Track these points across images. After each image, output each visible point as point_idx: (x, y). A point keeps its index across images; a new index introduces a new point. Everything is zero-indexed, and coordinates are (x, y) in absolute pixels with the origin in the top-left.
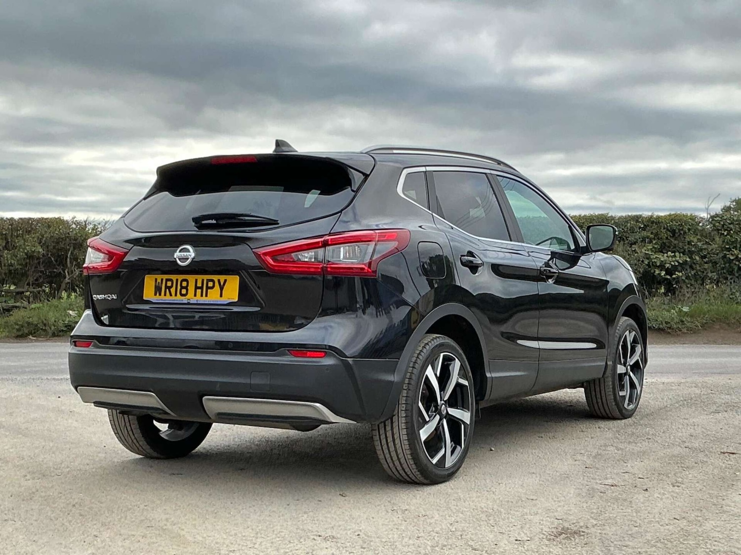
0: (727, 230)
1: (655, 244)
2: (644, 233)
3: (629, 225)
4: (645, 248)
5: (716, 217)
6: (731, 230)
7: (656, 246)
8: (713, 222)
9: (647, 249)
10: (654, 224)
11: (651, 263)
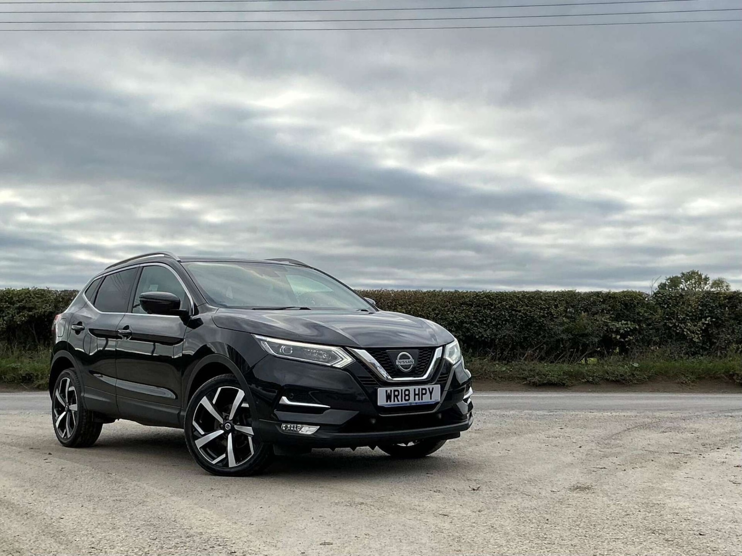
0: (667, 304)
1: (613, 314)
2: (604, 306)
3: (592, 299)
4: (604, 317)
5: (658, 294)
7: (613, 316)
8: (656, 298)
9: (605, 318)
10: (611, 299)
11: (609, 329)
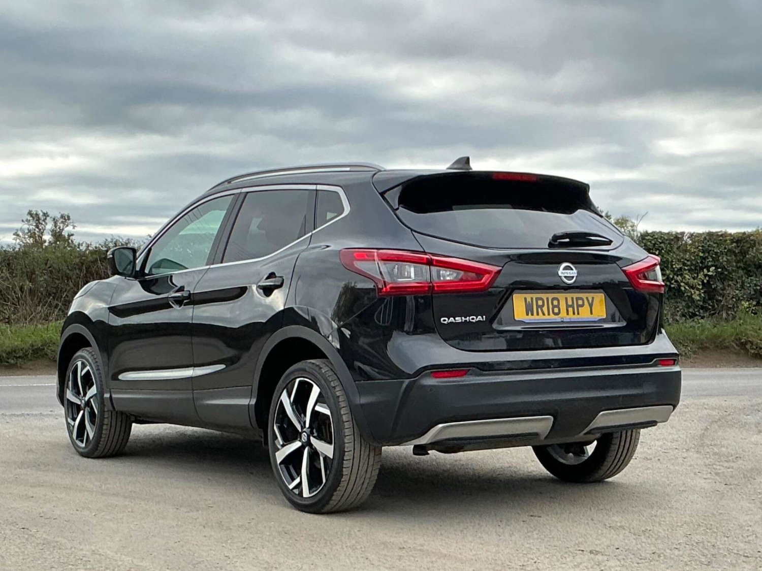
6: (663, 249)
